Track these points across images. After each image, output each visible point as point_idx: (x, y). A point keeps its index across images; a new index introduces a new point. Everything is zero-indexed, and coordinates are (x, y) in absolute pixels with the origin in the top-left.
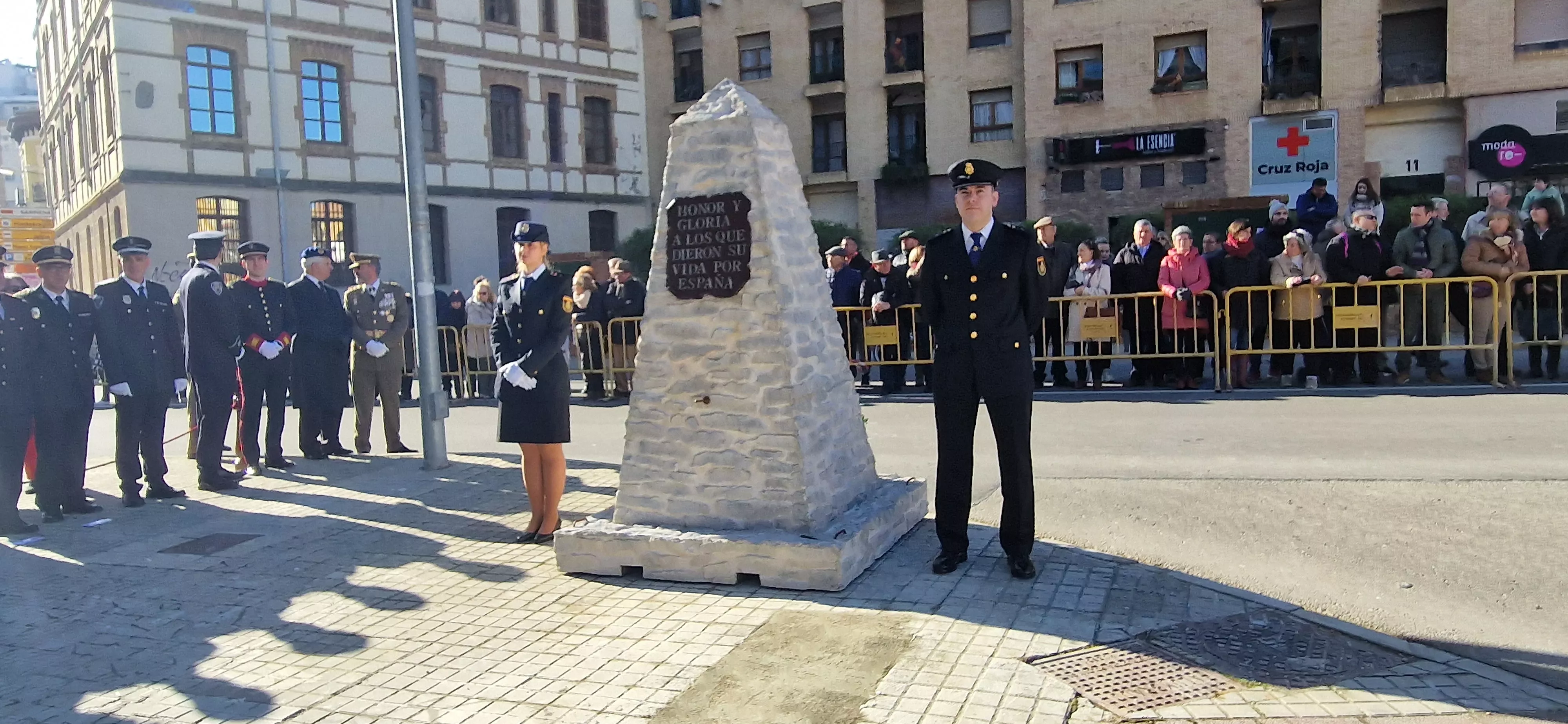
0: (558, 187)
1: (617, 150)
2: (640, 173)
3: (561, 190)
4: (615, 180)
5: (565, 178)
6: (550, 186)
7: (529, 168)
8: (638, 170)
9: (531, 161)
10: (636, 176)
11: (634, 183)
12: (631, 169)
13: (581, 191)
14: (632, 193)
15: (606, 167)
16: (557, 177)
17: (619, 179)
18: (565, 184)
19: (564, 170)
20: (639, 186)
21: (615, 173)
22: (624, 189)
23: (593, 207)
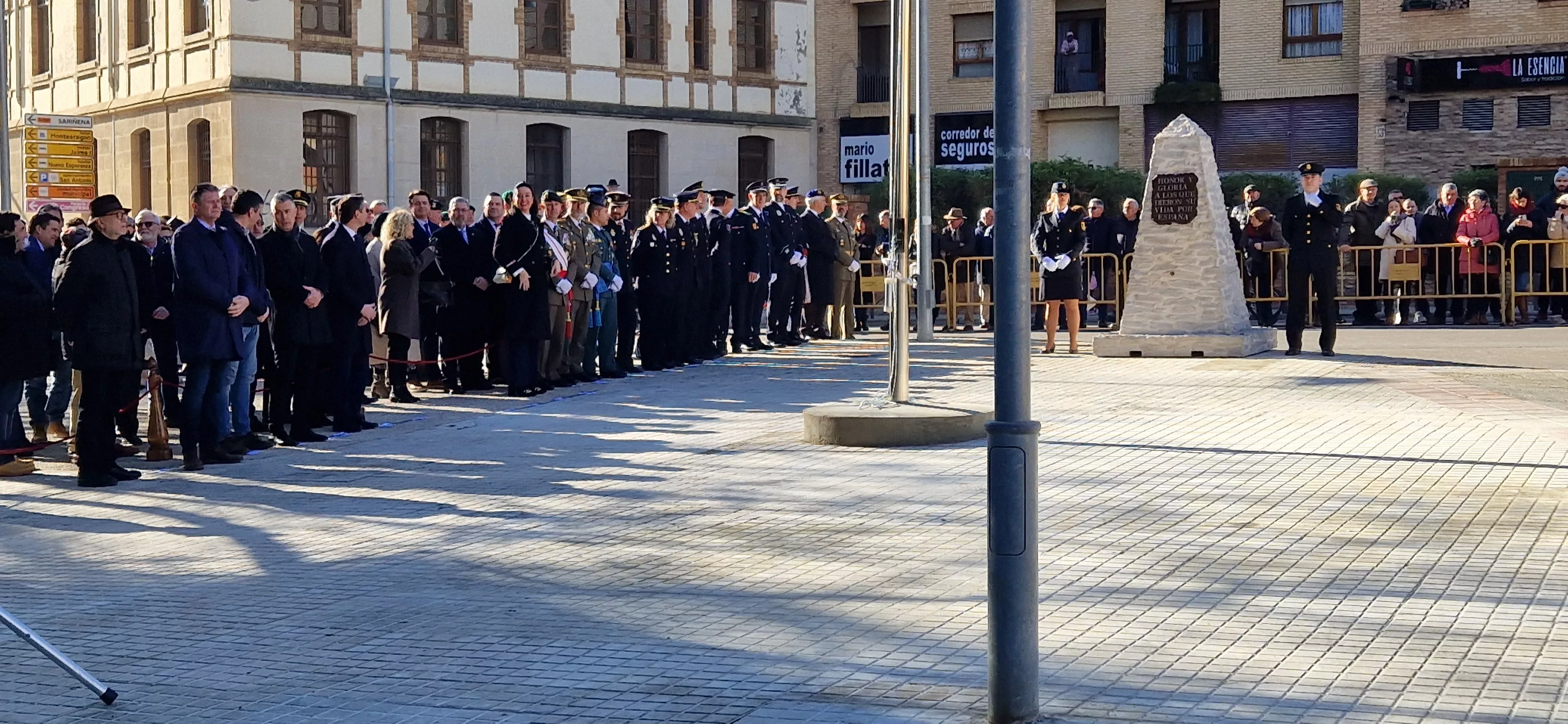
0: (701, 104)
1: (777, 52)
2: (805, 84)
3: (705, 107)
4: (773, 95)
5: (710, 91)
6: (691, 101)
7: (666, 78)
8: (801, 80)
9: (670, 68)
10: (798, 88)
11: (796, 99)
12: (794, 79)
13: (729, 109)
14: (794, 113)
15: (762, 76)
16: (701, 88)
17: (778, 92)
18: (710, 101)
19: (709, 80)
20: (802, 104)
21: (772, 85)
22: (783, 108)
23: (745, 132)
